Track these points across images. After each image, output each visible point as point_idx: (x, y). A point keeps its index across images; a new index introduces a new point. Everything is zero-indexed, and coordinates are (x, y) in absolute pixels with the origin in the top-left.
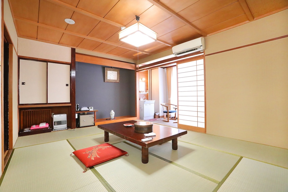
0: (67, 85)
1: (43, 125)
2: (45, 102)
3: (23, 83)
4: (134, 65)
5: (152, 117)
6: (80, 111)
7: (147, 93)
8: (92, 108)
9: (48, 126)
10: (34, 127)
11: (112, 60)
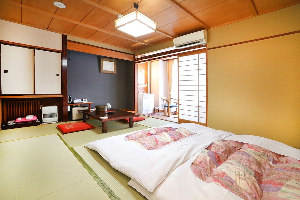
0: (58, 75)
1: (30, 118)
2: (33, 93)
3: (6, 72)
4: (132, 56)
5: (152, 112)
6: (73, 103)
7: (147, 86)
8: (86, 100)
9: (36, 118)
10: (20, 119)
11: (108, 49)
